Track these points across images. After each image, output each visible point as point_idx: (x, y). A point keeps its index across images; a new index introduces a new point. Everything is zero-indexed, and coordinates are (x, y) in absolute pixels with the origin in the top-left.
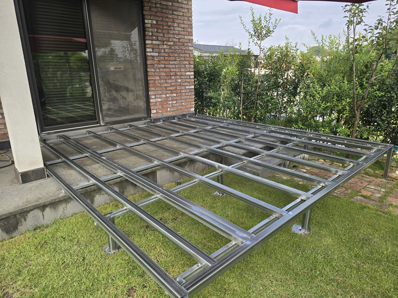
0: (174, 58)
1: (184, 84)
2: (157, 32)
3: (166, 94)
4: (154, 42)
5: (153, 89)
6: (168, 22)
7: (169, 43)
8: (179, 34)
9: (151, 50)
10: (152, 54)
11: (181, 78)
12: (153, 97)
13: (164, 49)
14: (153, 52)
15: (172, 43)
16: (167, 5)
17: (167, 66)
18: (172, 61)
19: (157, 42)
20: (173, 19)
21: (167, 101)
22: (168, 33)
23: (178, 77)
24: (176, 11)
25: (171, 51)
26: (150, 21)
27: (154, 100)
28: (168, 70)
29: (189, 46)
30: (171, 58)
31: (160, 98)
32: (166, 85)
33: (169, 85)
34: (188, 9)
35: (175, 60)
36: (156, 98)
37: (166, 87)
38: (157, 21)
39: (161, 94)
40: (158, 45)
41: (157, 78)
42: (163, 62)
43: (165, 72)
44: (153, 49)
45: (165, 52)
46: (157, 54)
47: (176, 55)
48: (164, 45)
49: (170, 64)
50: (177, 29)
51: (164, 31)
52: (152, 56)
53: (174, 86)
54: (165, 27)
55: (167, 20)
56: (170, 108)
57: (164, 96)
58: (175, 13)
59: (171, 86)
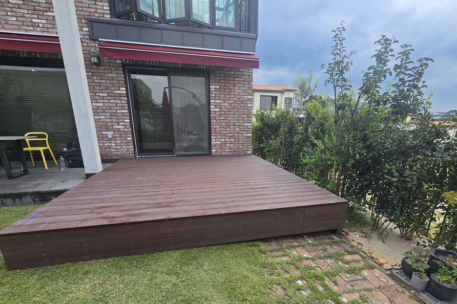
0: (233, 113)
1: (242, 132)
2: (219, 94)
3: (225, 139)
4: (217, 101)
5: (213, 134)
6: (229, 87)
7: (230, 102)
8: (239, 95)
9: (214, 107)
10: (215, 110)
11: (239, 128)
12: (213, 140)
13: (225, 106)
14: (215, 108)
15: (232, 102)
16: (229, 74)
17: (226, 118)
18: (232, 114)
19: (219, 101)
20: (234, 84)
21: (225, 144)
22: (229, 94)
23: (236, 127)
24: (237, 78)
25: (231, 107)
26: (214, 87)
27: (214, 143)
28: (227, 121)
29: (248, 104)
30: (231, 113)
31: (219, 141)
32: (225, 132)
33: (228, 132)
34: (249, 75)
35: (234, 114)
36: (216, 141)
37: (225, 134)
38: (220, 86)
39: (220, 139)
40: (220, 103)
41: (218, 127)
42: (223, 116)
43: (225, 123)
44: (215, 106)
45: (225, 108)
46: (219, 110)
47: (236, 110)
48: (225, 103)
49: (229, 117)
50: (237, 91)
51: (225, 93)
52: (215, 111)
53: (232, 133)
54: (227, 90)
55: (229, 85)
56: (228, 149)
57: (223, 140)
58: (236, 79)
59: (230, 133)
